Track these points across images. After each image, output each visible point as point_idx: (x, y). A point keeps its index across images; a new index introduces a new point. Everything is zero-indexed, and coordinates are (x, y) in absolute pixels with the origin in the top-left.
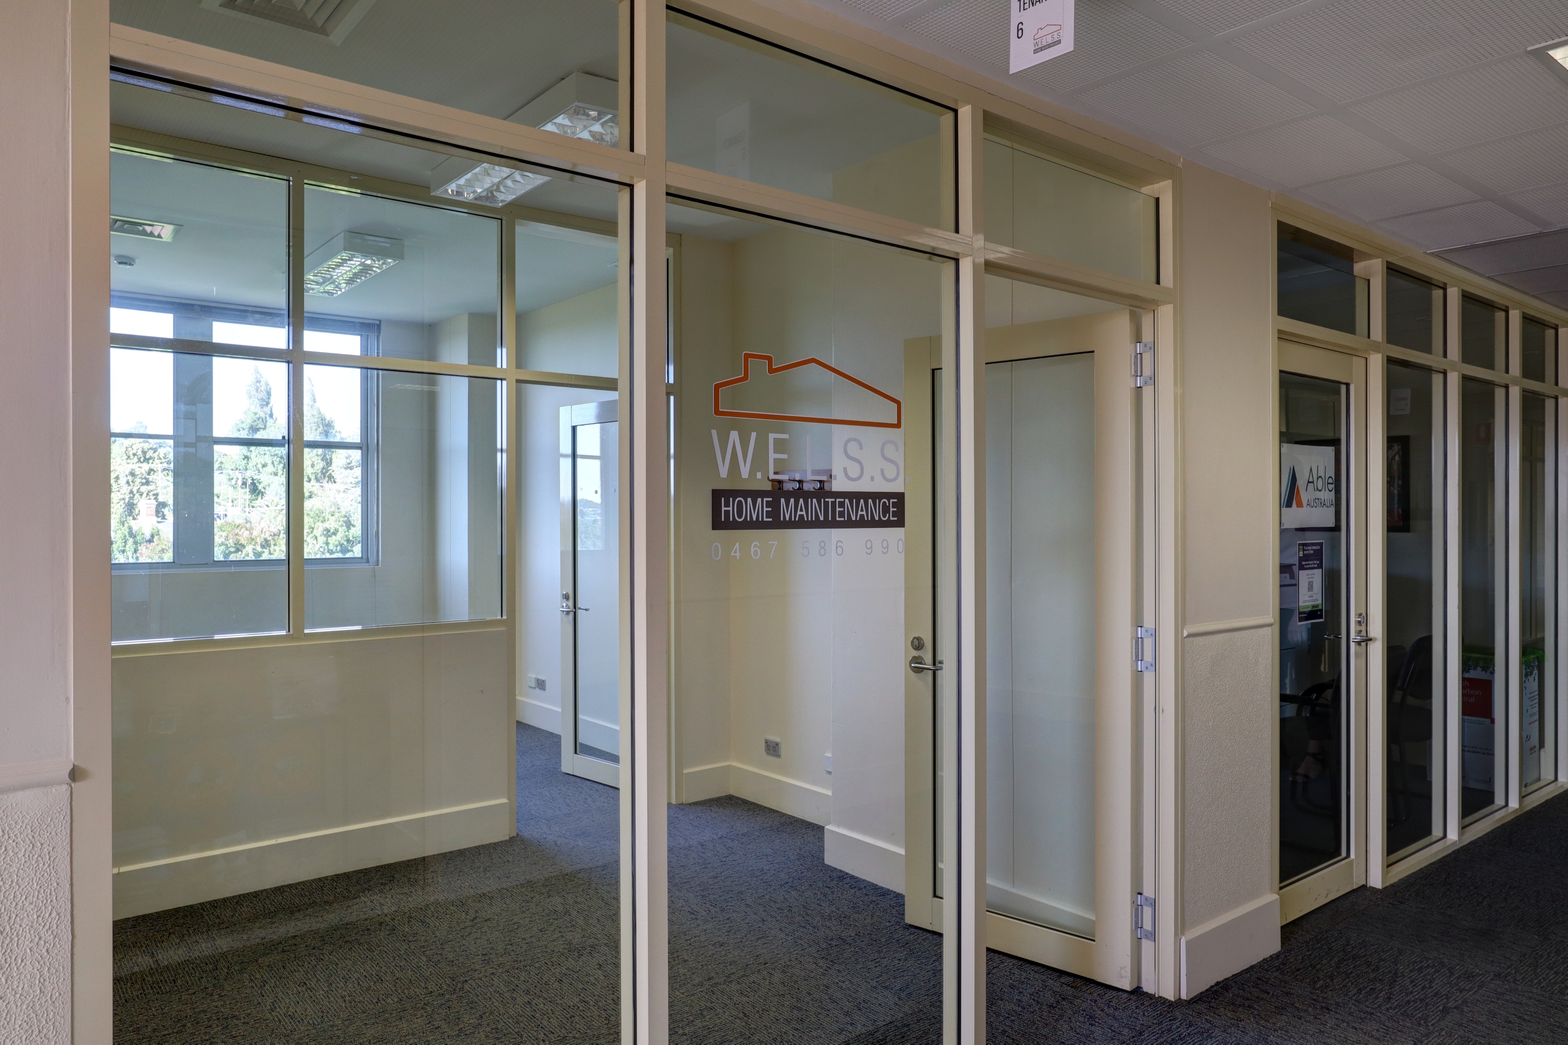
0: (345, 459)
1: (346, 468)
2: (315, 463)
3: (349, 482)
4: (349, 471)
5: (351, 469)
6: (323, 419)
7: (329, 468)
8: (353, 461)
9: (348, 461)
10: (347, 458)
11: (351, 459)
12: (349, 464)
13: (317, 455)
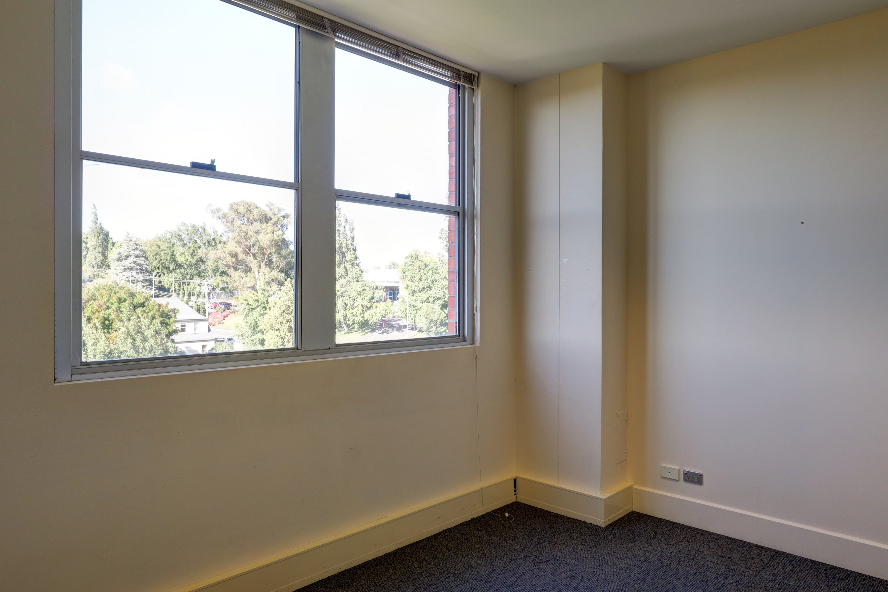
0: (117, 255)
1: (118, 261)
2: (97, 257)
3: (120, 269)
4: (120, 262)
5: (121, 261)
6: (102, 229)
7: (106, 261)
8: (123, 256)
9: (120, 256)
10: (118, 254)
11: (121, 255)
12: (120, 257)
13: (99, 252)
